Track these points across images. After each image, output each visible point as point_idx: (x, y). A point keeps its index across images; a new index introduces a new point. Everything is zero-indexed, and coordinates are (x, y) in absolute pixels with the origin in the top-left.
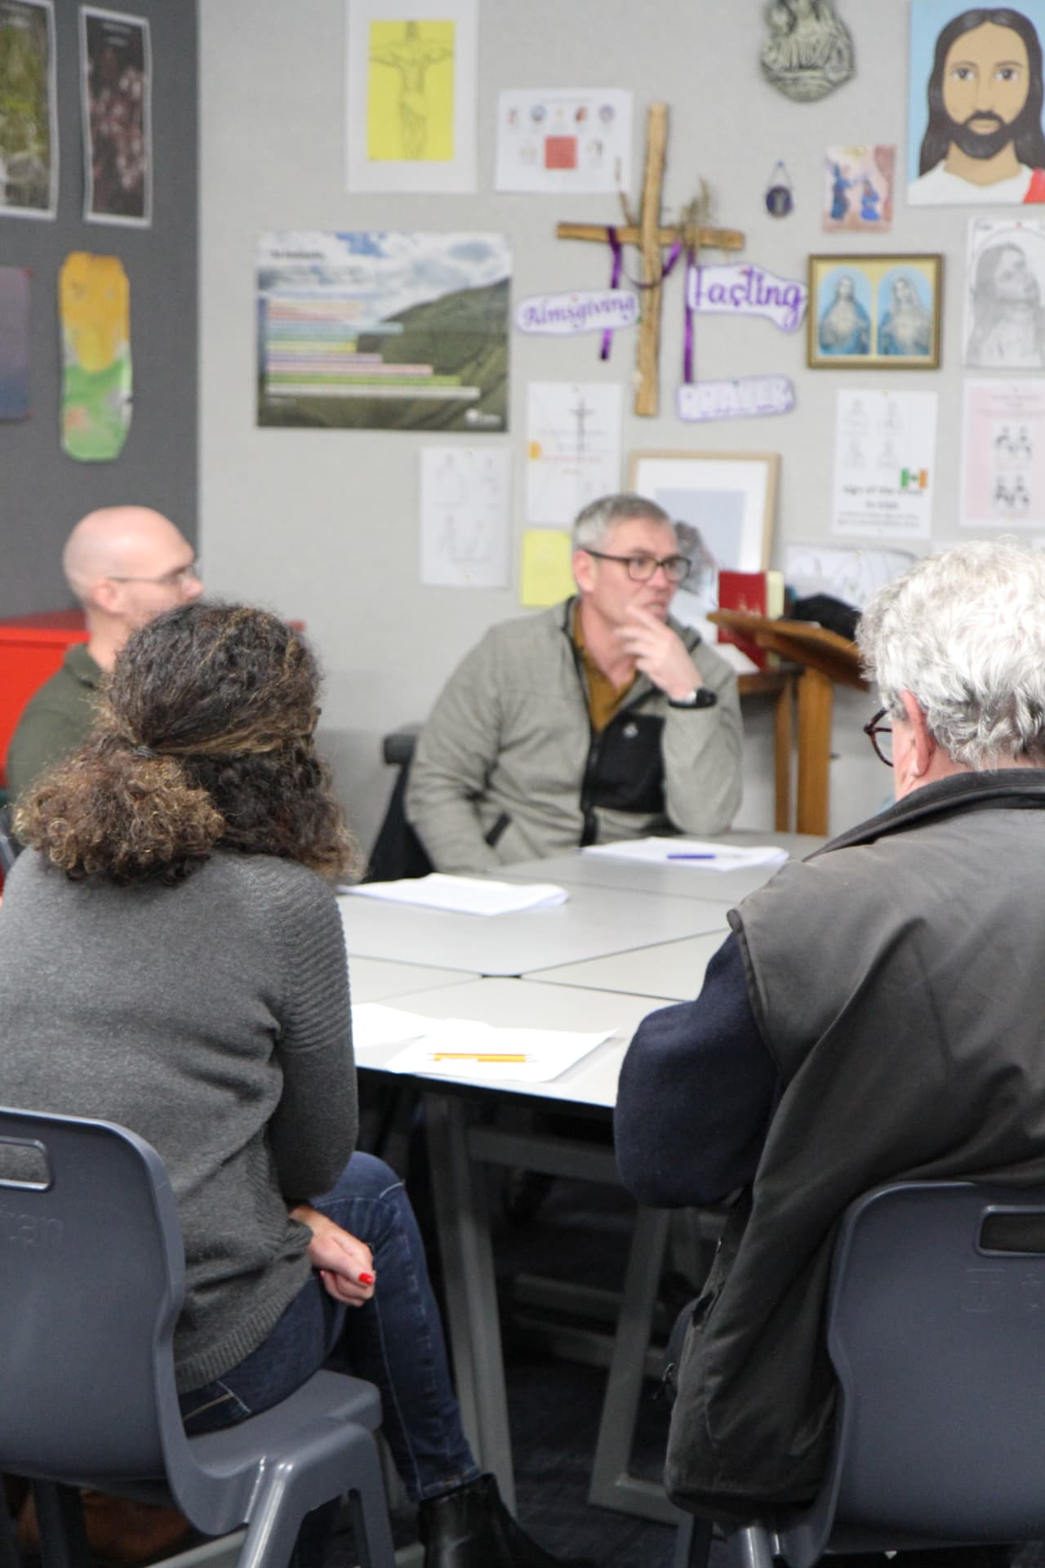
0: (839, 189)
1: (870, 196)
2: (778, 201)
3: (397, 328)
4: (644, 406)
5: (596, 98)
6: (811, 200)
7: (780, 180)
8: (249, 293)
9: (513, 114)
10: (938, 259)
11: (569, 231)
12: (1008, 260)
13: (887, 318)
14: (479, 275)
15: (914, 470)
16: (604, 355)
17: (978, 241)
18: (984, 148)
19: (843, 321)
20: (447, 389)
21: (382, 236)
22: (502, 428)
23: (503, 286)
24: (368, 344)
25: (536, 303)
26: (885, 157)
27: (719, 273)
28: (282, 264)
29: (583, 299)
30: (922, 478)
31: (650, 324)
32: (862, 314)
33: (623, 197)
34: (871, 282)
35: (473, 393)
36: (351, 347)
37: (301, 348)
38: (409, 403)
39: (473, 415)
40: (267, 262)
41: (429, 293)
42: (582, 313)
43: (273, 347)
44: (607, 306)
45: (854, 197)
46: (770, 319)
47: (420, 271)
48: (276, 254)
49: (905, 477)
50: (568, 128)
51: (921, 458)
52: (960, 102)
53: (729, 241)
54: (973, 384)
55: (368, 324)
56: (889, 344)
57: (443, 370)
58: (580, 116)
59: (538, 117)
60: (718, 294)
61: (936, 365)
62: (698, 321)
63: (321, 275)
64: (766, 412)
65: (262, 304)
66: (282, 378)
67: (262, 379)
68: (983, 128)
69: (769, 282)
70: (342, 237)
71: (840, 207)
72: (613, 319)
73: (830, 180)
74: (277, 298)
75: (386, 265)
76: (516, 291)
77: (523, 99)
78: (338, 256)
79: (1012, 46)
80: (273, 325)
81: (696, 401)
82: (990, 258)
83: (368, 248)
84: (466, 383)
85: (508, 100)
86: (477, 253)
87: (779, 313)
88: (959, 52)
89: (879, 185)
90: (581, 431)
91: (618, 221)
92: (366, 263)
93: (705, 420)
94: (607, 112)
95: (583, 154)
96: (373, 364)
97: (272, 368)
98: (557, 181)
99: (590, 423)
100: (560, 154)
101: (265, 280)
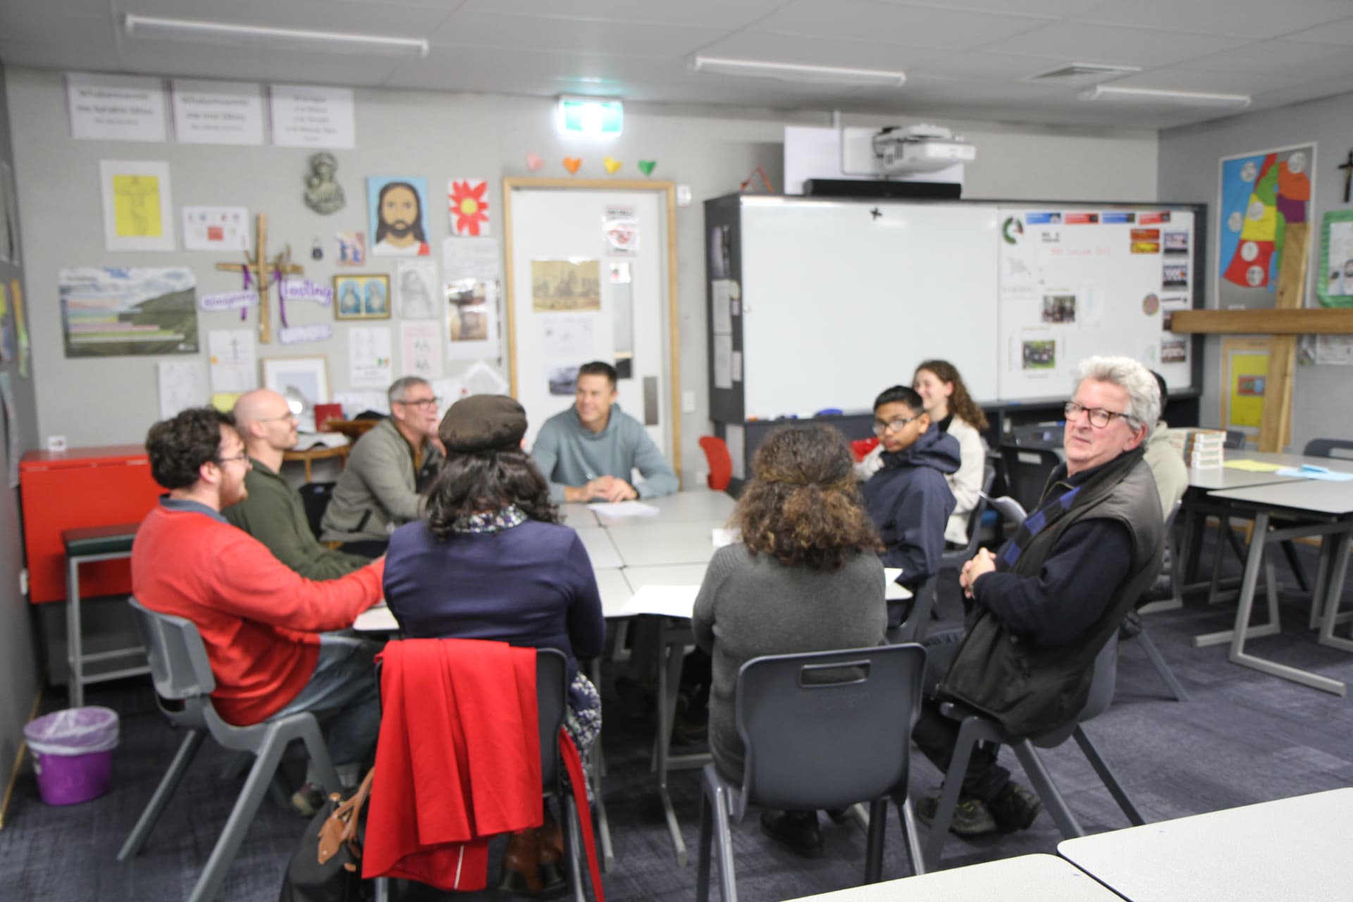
0: (343, 248)
1: (356, 253)
2: (317, 254)
3: (139, 310)
4: (262, 339)
5: (230, 211)
6: (331, 253)
7: (317, 245)
8: (56, 297)
9: (191, 217)
10: (387, 276)
11: (224, 267)
12: (413, 277)
13: (368, 300)
14: (179, 286)
15: (383, 358)
16: (244, 317)
17: (401, 269)
18: (401, 234)
19: (350, 301)
20: (168, 336)
21: (128, 269)
22: (196, 351)
23: (191, 291)
24: (124, 317)
25: (209, 297)
26: (360, 237)
27: (293, 283)
28: (73, 283)
29: (231, 294)
30: (386, 361)
31: (263, 305)
32: (357, 297)
33: (247, 253)
34: (361, 284)
35: (181, 337)
36: (115, 320)
37: (88, 321)
38: (148, 343)
39: (182, 347)
40: (64, 282)
41: (154, 294)
42: (231, 301)
43: (72, 321)
44: (243, 298)
45: (349, 252)
46: (317, 302)
47: (149, 284)
48: (69, 279)
49: (380, 361)
50: (217, 223)
51: (385, 352)
52: (390, 216)
53: (297, 270)
54: (404, 325)
55: (124, 309)
56: (369, 309)
57: (165, 327)
58: (224, 218)
59: (203, 218)
60: (294, 291)
61: (389, 317)
62: (287, 305)
63: (96, 287)
64: (319, 339)
65: (64, 303)
66: (77, 335)
67: (67, 336)
68: (400, 227)
69: (316, 286)
70: (107, 270)
71: (344, 256)
72: (246, 303)
73: (338, 247)
74: (71, 298)
75: (131, 282)
76: (198, 293)
77: (197, 210)
78: (104, 278)
79: (408, 196)
80: (71, 311)
81: (287, 335)
82: (406, 276)
83: (121, 275)
84: (178, 332)
85: (187, 211)
86: (178, 276)
87: (322, 299)
88: (389, 197)
89: (358, 247)
90: (235, 350)
91: (244, 261)
92: (121, 282)
93: (292, 343)
94: (236, 217)
95: (226, 233)
96: (128, 326)
97: (73, 330)
98: (214, 246)
99: (239, 347)
100: (215, 234)
101: (64, 290)
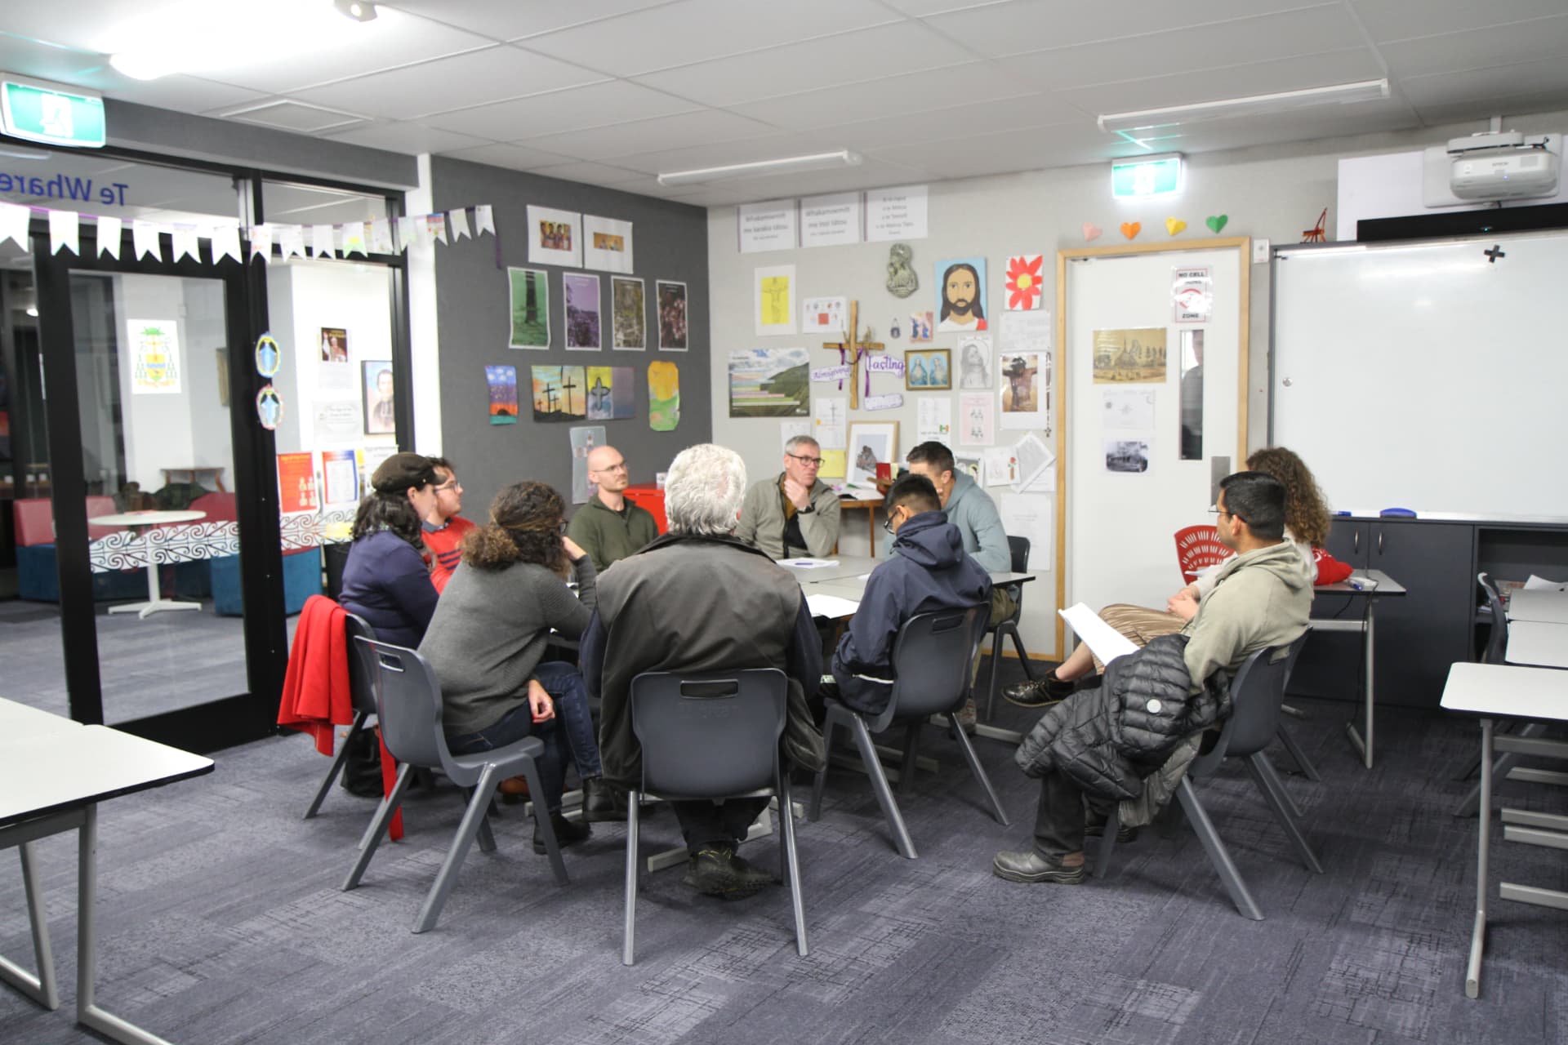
0: (915, 327)
1: (925, 330)
2: (895, 332)
3: (773, 382)
4: (855, 404)
5: (834, 300)
6: (907, 331)
7: (895, 325)
8: (726, 372)
9: (808, 307)
10: (949, 351)
11: (827, 345)
12: (972, 351)
13: (932, 372)
14: (799, 362)
15: (944, 425)
16: (840, 388)
17: (962, 344)
18: (962, 311)
19: (918, 373)
20: (790, 402)
21: (767, 350)
22: (808, 414)
23: (806, 365)
24: (764, 387)
25: (817, 371)
26: (930, 316)
27: (877, 358)
28: (737, 361)
29: (833, 369)
30: (947, 428)
31: (855, 376)
32: (924, 371)
33: (844, 333)
35: (798, 403)
36: (758, 389)
37: (743, 390)
38: (777, 407)
39: (798, 411)
40: (732, 361)
41: (783, 369)
42: (832, 374)
43: (734, 390)
44: (840, 371)
45: (920, 330)
46: (894, 373)
47: (780, 361)
48: (734, 358)
49: (941, 428)
50: (826, 311)
51: (946, 421)
52: (953, 297)
53: (880, 347)
54: (963, 394)
55: (764, 381)
56: (934, 381)
57: (788, 395)
58: (829, 306)
59: (816, 307)
60: (877, 365)
62: (870, 375)
63: (748, 365)
64: (894, 407)
65: (730, 375)
66: (737, 401)
67: (731, 401)
68: (961, 305)
69: (893, 361)
70: (755, 351)
71: (915, 334)
72: (843, 375)
73: (912, 324)
74: (735, 373)
75: (769, 360)
76: (811, 367)
77: (811, 301)
78: (754, 358)
79: (969, 276)
80: (734, 382)
81: (870, 403)
82: (966, 350)
83: (762, 354)
84: (796, 399)
85: (807, 301)
86: (798, 354)
87: (897, 371)
88: (952, 278)
89: (928, 325)
90: (833, 415)
91: (842, 341)
92: (762, 359)
93: (873, 410)
94: (838, 304)
95: (831, 319)
96: (766, 394)
97: (734, 397)
98: (823, 329)
99: (836, 412)
100: (823, 319)
101: (731, 367)
